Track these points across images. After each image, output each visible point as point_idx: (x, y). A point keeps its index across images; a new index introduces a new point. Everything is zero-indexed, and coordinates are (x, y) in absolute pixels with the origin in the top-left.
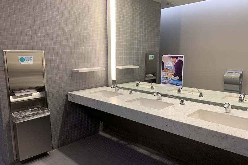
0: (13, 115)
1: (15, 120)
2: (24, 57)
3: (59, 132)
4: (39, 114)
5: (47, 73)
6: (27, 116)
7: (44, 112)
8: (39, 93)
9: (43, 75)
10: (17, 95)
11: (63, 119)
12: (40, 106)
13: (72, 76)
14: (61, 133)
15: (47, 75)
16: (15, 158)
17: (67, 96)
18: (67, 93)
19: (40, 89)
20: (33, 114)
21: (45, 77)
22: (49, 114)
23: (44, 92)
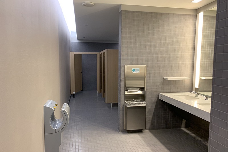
0: (126, 102)
1: (127, 105)
2: (135, 69)
3: (151, 119)
4: (140, 104)
5: (147, 79)
6: (133, 104)
7: (143, 103)
8: (141, 91)
9: (144, 80)
10: (129, 91)
11: (155, 111)
12: (141, 100)
13: (163, 82)
14: (152, 120)
15: (147, 80)
16: (124, 128)
17: (159, 95)
18: (159, 93)
19: (142, 89)
20: (136, 103)
21: (145, 81)
22: (145, 105)
23: (144, 91)
